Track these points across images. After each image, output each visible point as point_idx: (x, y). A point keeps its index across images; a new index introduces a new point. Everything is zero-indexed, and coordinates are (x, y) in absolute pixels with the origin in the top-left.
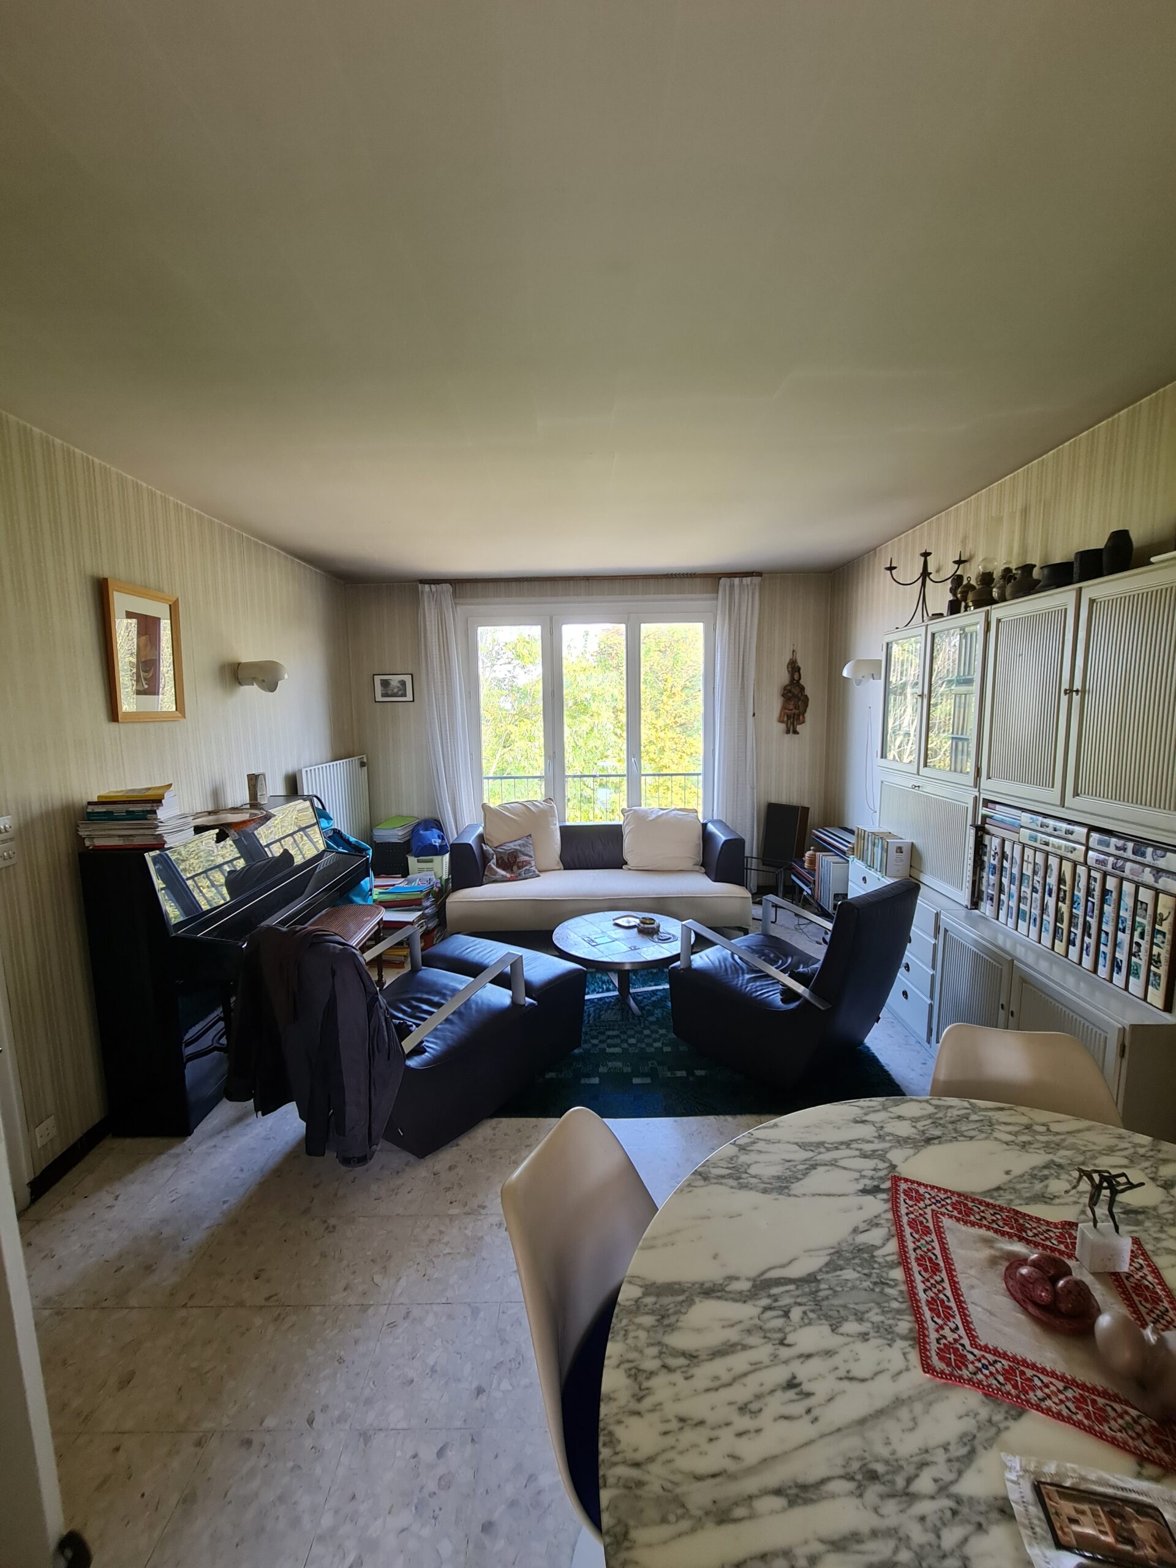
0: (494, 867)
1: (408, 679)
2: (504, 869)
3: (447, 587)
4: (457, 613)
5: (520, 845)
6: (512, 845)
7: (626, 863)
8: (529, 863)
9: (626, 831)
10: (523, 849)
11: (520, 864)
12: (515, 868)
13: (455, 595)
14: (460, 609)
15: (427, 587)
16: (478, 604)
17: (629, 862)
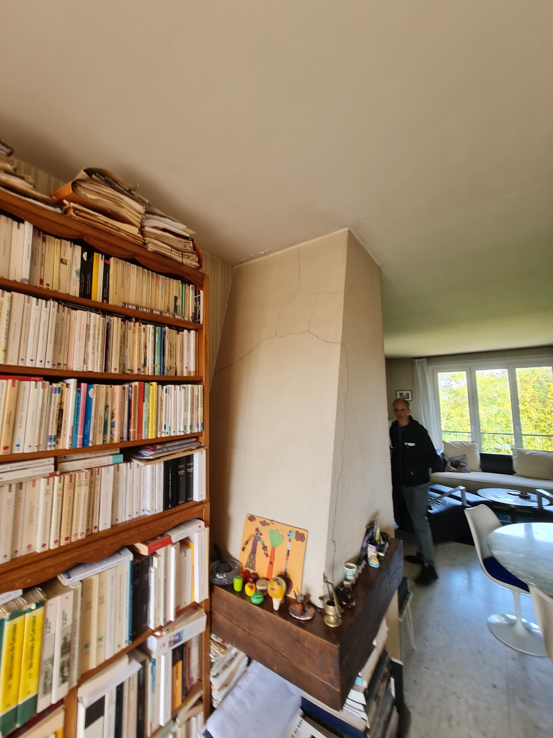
0: (449, 466)
1: (410, 392)
2: (454, 467)
3: (425, 360)
4: (429, 369)
5: (460, 459)
6: (457, 458)
7: (515, 473)
8: (465, 466)
9: (514, 458)
10: (462, 460)
11: (461, 466)
12: (459, 467)
13: (428, 362)
14: (430, 367)
15: (417, 360)
16: (438, 364)
17: (516, 472)
